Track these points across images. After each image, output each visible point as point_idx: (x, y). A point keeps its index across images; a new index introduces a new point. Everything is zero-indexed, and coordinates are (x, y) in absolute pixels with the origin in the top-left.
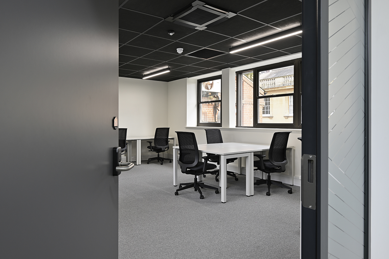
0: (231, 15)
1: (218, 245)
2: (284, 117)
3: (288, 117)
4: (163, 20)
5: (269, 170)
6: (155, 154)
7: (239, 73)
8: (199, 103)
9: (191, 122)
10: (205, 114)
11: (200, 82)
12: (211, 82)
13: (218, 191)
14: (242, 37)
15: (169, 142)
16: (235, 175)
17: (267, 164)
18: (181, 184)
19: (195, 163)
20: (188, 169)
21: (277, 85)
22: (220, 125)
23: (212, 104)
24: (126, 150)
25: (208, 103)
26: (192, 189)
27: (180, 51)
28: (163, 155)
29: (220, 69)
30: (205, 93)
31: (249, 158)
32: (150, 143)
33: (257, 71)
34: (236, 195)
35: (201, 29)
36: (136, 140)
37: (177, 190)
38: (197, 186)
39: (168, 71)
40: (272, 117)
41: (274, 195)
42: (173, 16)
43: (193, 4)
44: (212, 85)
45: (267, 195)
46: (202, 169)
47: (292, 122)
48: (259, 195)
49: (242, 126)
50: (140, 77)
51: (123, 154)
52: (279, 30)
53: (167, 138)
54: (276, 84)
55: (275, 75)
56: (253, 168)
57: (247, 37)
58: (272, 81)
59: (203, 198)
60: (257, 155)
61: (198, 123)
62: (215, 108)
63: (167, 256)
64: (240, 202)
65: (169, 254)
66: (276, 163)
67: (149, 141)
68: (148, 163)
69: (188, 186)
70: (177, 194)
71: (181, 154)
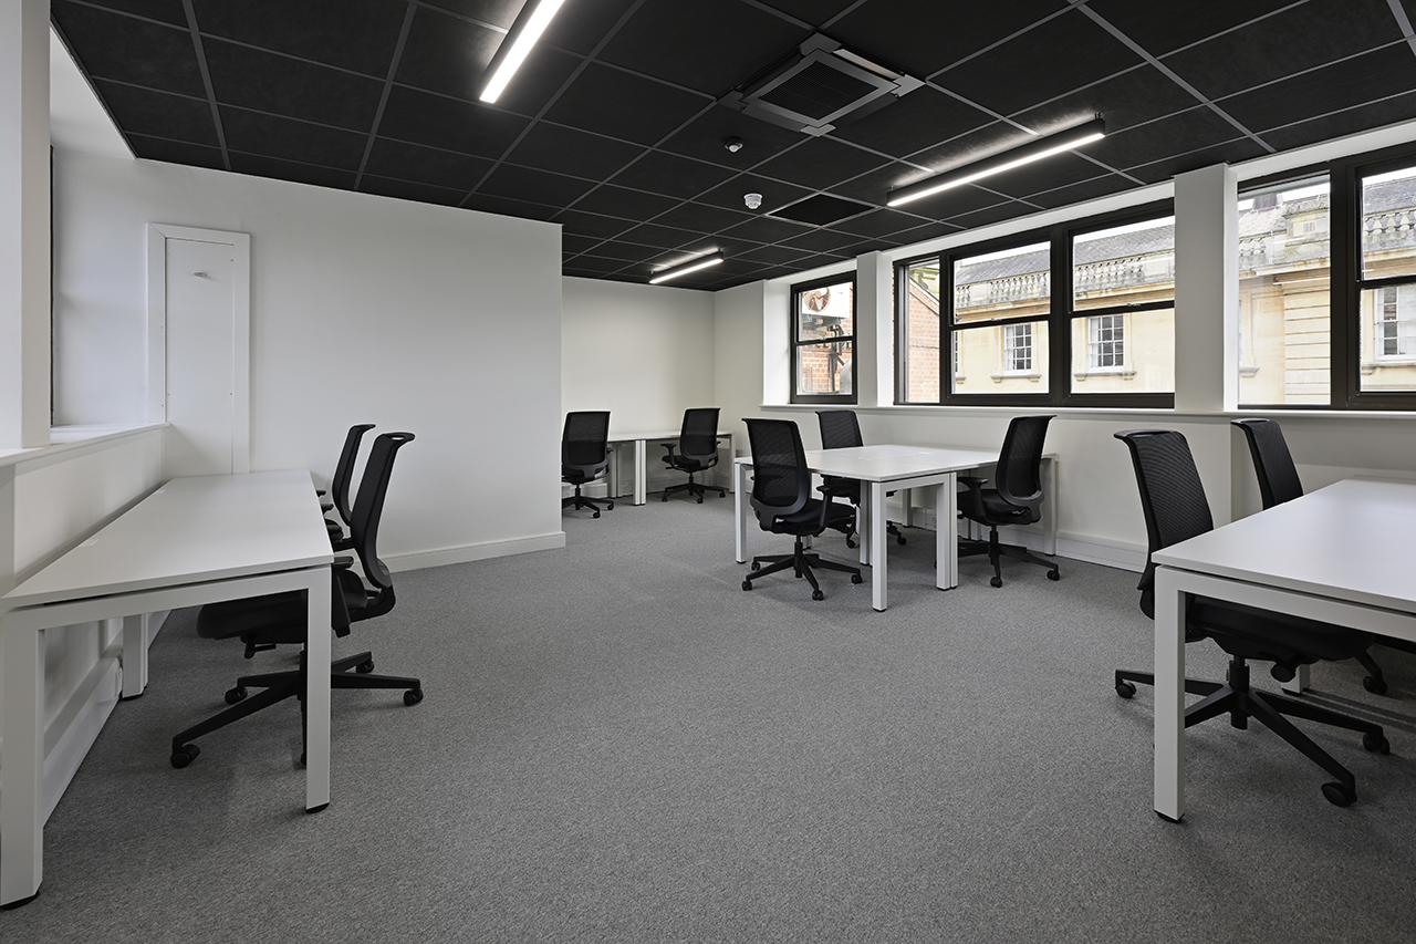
0: (908, 84)
1: (888, 753)
2: (993, 378)
3: (1002, 378)
4: (714, 104)
5: (997, 517)
6: (681, 477)
7: (901, 266)
8: (794, 343)
9: (775, 394)
10: (808, 371)
11: (797, 290)
12: (823, 291)
13: (860, 576)
14: (924, 160)
15: (719, 446)
16: (895, 528)
17: (993, 502)
18: (757, 560)
19: (798, 505)
20: (778, 520)
21: (974, 300)
22: (852, 399)
23: (825, 346)
24: (607, 466)
25: (814, 346)
26: (791, 572)
27: (753, 201)
28: (703, 477)
29: (852, 255)
30: (810, 320)
31: (946, 486)
32: (670, 447)
33: (948, 259)
34: (911, 587)
35: (817, 133)
36: (634, 441)
37: (750, 577)
38: (802, 563)
39: (718, 261)
40: (964, 379)
41: (1011, 586)
42: (743, 90)
43: (805, 48)
44: (826, 298)
45: (993, 585)
46: (818, 519)
47: (1046, 390)
48: (972, 587)
49: (910, 401)
50: (642, 277)
51: (599, 478)
52: (1032, 134)
53: (714, 436)
54: (972, 299)
55: (968, 277)
56: (955, 512)
57: (939, 159)
58: (962, 292)
59: (821, 599)
60: (967, 478)
61: (794, 397)
62: (834, 357)
63: (739, 799)
64: (924, 609)
65: (743, 790)
66: (1015, 501)
67: (667, 443)
68: (665, 500)
69: (780, 563)
70: (747, 586)
71: (756, 478)
